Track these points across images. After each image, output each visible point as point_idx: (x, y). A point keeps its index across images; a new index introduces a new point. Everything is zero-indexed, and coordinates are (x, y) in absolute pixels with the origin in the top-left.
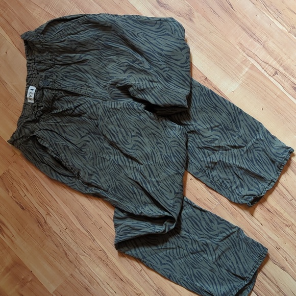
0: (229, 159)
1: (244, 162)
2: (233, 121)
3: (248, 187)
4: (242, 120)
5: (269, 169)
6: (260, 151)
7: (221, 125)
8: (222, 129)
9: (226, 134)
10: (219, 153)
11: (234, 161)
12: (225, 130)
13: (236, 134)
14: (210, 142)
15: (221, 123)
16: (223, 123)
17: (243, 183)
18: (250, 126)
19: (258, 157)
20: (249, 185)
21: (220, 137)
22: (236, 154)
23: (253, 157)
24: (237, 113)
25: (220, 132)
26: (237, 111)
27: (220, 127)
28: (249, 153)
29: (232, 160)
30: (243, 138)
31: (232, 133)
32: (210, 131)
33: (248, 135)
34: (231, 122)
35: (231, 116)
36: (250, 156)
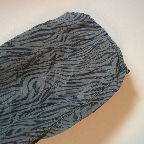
0: (65, 76)
1: (75, 59)
2: (18, 56)
3: (106, 65)
4: (21, 45)
5: (90, 35)
6: (67, 36)
7: (17, 73)
8: (24, 73)
9: (31, 70)
10: (55, 86)
11: (71, 70)
12: (27, 70)
13: (37, 59)
14: (36, 92)
15: (14, 72)
16: (16, 70)
17: (100, 70)
18: (32, 38)
19: (73, 41)
20: (105, 63)
21: (33, 78)
22: (61, 66)
23: (71, 47)
24: (8, 48)
25: (26, 77)
26: (6, 48)
27: (19, 74)
28: (66, 50)
29: (68, 72)
30: (45, 51)
31: (34, 62)
32: (21, 88)
33: (44, 44)
34: (20, 59)
35: (11, 56)
36: (69, 50)
